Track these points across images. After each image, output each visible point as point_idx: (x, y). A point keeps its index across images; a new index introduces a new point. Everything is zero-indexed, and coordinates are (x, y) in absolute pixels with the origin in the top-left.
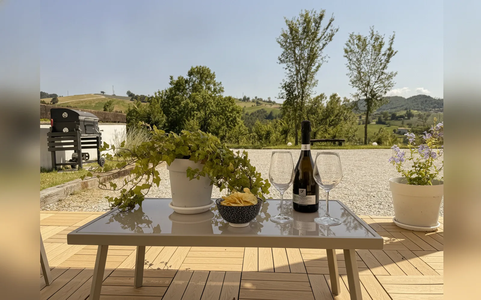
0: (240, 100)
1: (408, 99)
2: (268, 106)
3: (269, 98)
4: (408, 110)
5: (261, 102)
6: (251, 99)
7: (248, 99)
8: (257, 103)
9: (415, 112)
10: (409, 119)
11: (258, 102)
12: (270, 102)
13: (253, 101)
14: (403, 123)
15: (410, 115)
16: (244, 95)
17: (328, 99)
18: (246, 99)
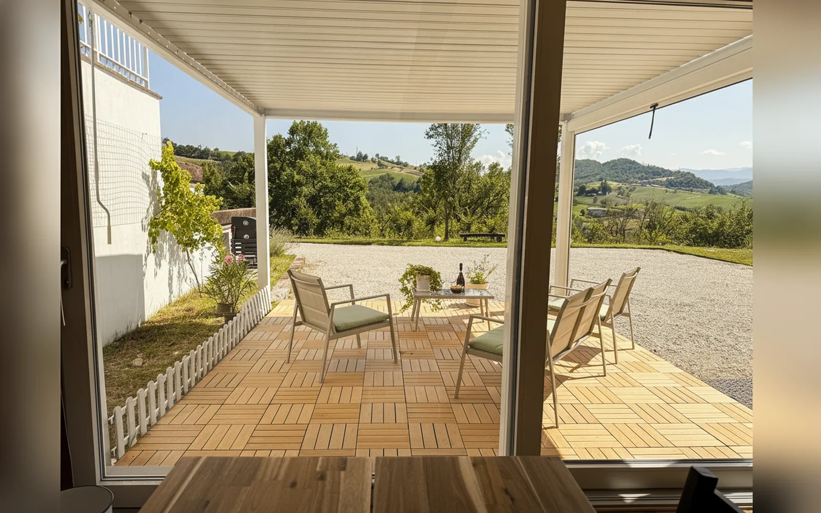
0: (352, 158)
1: (605, 164)
2: (396, 170)
3: (398, 158)
4: (604, 181)
5: (386, 163)
6: (369, 158)
7: (366, 157)
8: (380, 164)
9: (613, 184)
10: (604, 194)
11: (381, 162)
12: (398, 163)
13: (373, 161)
14: (595, 201)
15: (605, 189)
16: (358, 152)
17: (487, 171)
18: (361, 158)
